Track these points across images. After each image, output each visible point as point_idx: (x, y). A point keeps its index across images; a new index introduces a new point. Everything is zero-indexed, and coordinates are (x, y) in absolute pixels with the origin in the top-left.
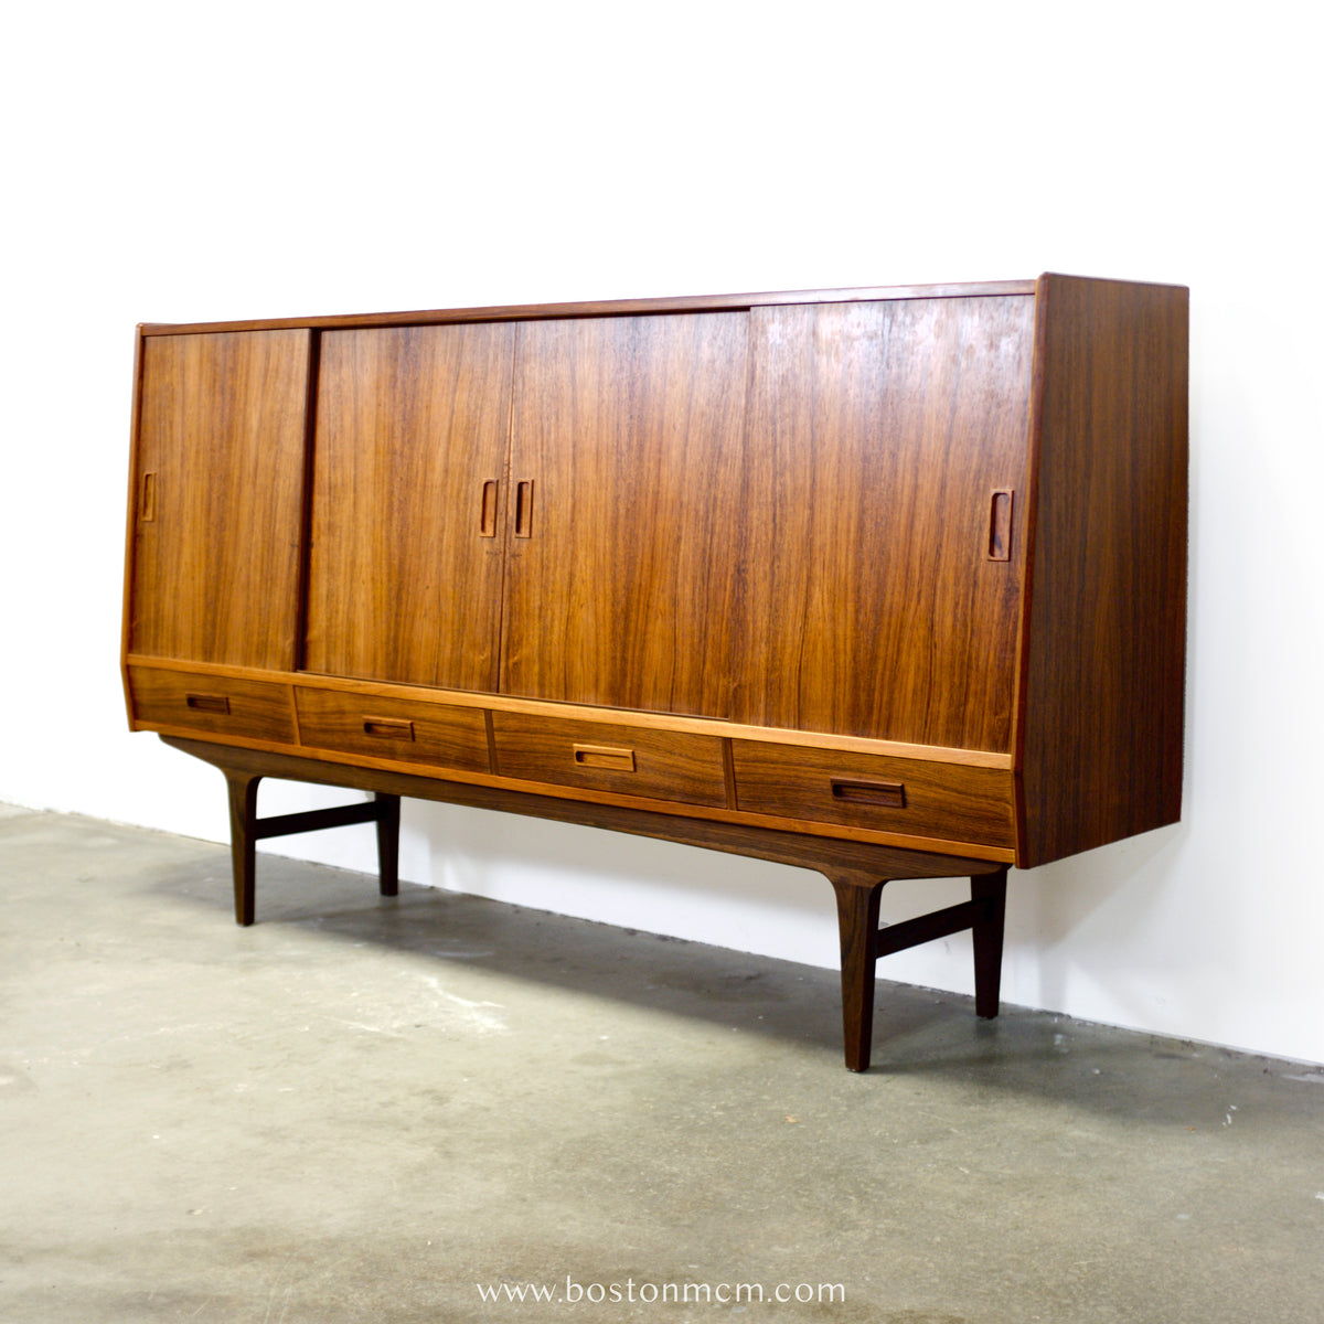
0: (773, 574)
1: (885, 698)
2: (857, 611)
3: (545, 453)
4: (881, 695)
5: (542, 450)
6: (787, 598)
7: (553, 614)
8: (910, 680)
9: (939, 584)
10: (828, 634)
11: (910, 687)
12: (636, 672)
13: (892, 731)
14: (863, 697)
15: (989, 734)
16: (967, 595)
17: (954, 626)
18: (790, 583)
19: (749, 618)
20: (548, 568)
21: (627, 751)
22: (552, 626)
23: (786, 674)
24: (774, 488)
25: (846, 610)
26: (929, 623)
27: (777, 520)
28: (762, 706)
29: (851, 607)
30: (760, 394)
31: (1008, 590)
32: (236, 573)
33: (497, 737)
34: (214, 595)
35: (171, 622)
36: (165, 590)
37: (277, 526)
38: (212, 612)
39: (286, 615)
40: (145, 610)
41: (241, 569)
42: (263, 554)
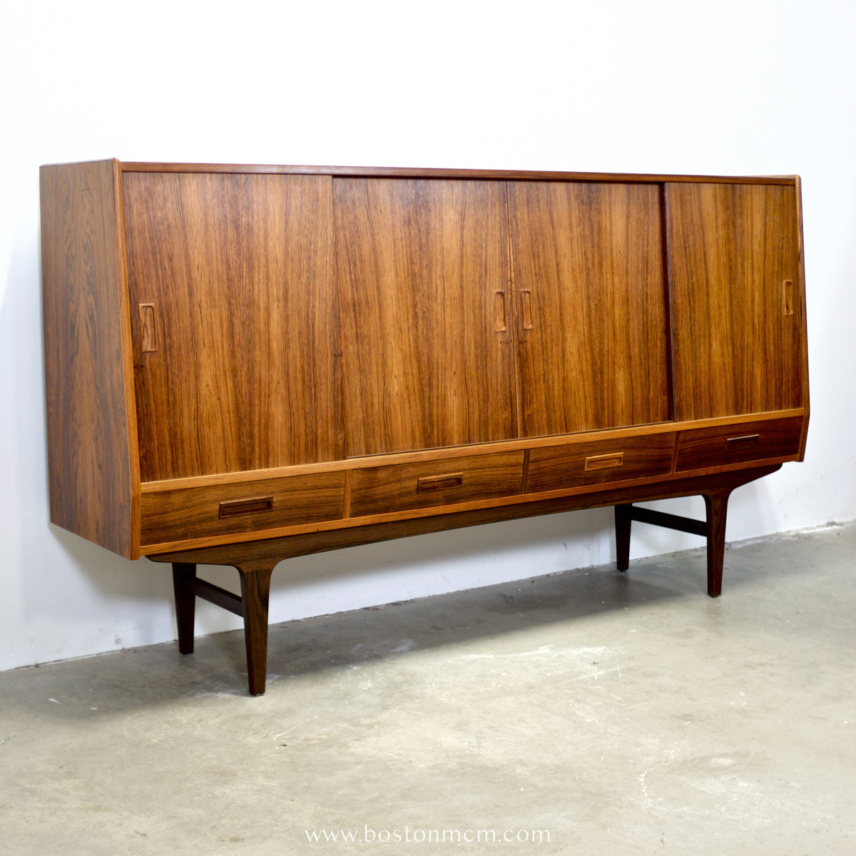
0: (692, 334)
1: (749, 392)
2: (733, 349)
3: (537, 271)
4: (747, 390)
5: (535, 269)
7: (553, 378)
8: (759, 380)
9: (767, 330)
10: (720, 363)
11: (759, 384)
12: (610, 405)
13: (753, 408)
14: (740, 393)
15: (792, 401)
16: (778, 334)
17: (774, 350)
18: (701, 338)
19: (682, 361)
20: (547, 348)
21: (620, 454)
22: (553, 386)
23: (703, 389)
24: (688, 285)
25: (728, 349)
26: (764, 350)
27: (692, 304)
28: (692, 409)
29: (730, 347)
31: (794, 329)
32: (273, 387)
33: (531, 467)
34: (248, 409)
35: (193, 442)
36: (181, 414)
37: (317, 341)
38: (247, 425)
39: (335, 413)
40: (156, 437)
41: (278, 383)
42: (302, 367)
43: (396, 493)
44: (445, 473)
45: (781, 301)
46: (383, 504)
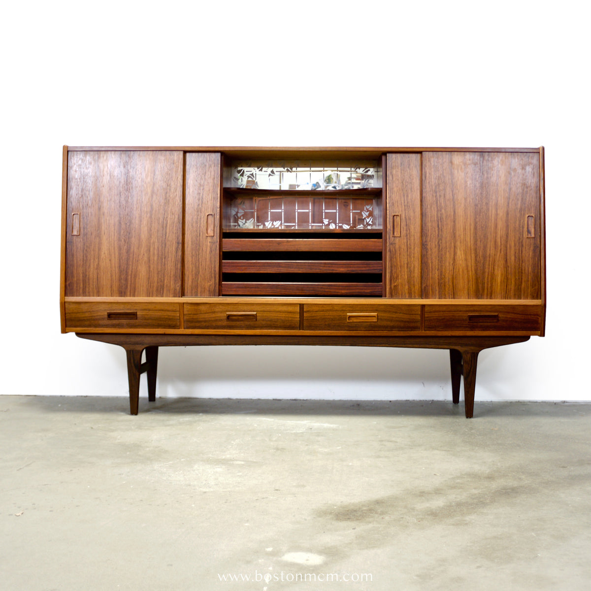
0: (439, 245)
1: (489, 285)
2: (476, 257)
4: (488, 285)
6: (446, 253)
8: (499, 278)
9: (508, 246)
10: (464, 265)
11: (499, 281)
13: (493, 296)
14: (480, 286)
15: (531, 295)
16: (519, 249)
17: (515, 260)
18: (447, 248)
21: (375, 314)
23: (447, 280)
25: (471, 257)
26: (505, 259)
27: (440, 226)
28: (437, 292)
29: (473, 256)
30: (429, 183)
31: (534, 247)
32: (141, 257)
33: (305, 315)
34: (126, 267)
35: (95, 280)
36: (90, 266)
37: (167, 235)
38: (124, 275)
39: (175, 273)
40: (75, 276)
41: (144, 255)
42: (158, 248)
43: (213, 319)
44: (244, 311)
45: (523, 228)
46: (205, 324)
